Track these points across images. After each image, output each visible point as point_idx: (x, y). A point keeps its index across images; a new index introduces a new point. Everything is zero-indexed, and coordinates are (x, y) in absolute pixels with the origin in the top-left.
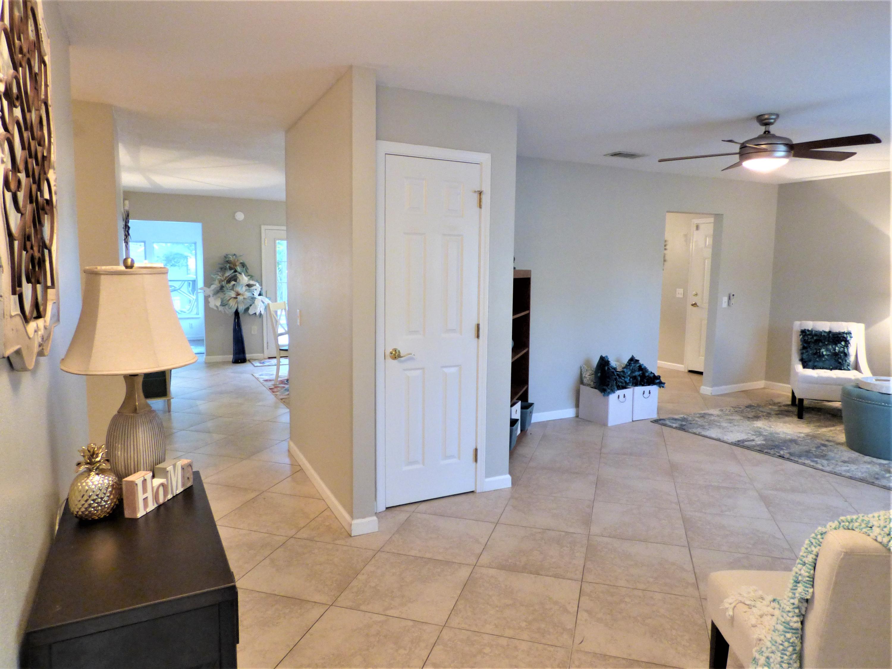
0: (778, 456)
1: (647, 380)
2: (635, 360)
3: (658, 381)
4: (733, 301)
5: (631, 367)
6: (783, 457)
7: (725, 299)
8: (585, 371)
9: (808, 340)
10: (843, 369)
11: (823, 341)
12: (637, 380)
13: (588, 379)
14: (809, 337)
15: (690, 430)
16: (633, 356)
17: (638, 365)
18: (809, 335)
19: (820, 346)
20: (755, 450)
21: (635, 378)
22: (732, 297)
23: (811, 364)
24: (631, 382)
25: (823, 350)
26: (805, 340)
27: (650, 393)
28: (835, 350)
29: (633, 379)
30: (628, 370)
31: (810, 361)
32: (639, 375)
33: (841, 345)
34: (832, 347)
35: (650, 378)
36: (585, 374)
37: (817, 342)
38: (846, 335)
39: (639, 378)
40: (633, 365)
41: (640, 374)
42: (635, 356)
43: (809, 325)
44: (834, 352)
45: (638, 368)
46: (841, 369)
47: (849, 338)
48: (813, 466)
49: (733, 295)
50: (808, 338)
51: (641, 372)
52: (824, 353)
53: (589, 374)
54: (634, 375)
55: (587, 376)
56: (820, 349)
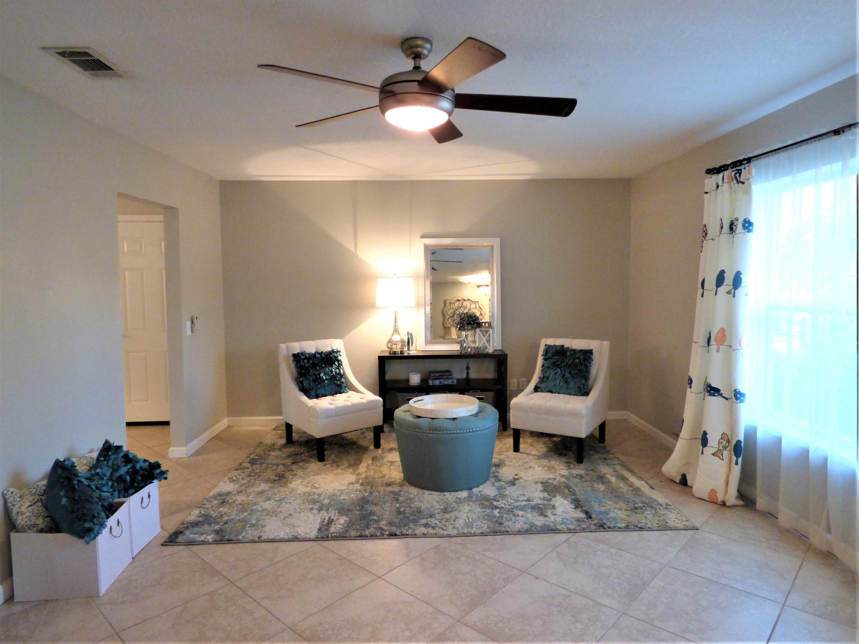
0: (388, 535)
1: (142, 476)
2: (114, 446)
3: (158, 471)
4: (197, 326)
5: (110, 463)
6: (396, 535)
7: (189, 323)
8: (18, 499)
9: (305, 365)
10: (342, 391)
11: (320, 364)
12: (125, 481)
13: (28, 514)
14: (305, 361)
15: (240, 538)
16: (107, 442)
17: (121, 455)
18: (305, 359)
19: (318, 370)
20: (354, 538)
21: (121, 479)
22: (195, 321)
23: (313, 393)
24: (117, 489)
25: (322, 375)
26: (301, 366)
27: (149, 496)
28: (332, 372)
29: (118, 484)
30: (105, 469)
31: (312, 389)
32: (127, 472)
33: (336, 366)
34: (329, 369)
35: (146, 470)
36: (17, 506)
37: (314, 366)
38: (336, 354)
39: (128, 478)
40: (112, 457)
41: (129, 469)
42: (111, 441)
43: (297, 347)
44: (331, 375)
45: (123, 459)
46: (340, 393)
47: (339, 358)
48: (435, 534)
49: (197, 318)
50: (304, 363)
51: (129, 466)
52: (324, 378)
53: (28, 504)
54: (118, 474)
55: (23, 509)
56: (319, 374)
